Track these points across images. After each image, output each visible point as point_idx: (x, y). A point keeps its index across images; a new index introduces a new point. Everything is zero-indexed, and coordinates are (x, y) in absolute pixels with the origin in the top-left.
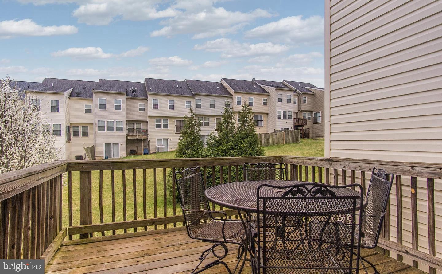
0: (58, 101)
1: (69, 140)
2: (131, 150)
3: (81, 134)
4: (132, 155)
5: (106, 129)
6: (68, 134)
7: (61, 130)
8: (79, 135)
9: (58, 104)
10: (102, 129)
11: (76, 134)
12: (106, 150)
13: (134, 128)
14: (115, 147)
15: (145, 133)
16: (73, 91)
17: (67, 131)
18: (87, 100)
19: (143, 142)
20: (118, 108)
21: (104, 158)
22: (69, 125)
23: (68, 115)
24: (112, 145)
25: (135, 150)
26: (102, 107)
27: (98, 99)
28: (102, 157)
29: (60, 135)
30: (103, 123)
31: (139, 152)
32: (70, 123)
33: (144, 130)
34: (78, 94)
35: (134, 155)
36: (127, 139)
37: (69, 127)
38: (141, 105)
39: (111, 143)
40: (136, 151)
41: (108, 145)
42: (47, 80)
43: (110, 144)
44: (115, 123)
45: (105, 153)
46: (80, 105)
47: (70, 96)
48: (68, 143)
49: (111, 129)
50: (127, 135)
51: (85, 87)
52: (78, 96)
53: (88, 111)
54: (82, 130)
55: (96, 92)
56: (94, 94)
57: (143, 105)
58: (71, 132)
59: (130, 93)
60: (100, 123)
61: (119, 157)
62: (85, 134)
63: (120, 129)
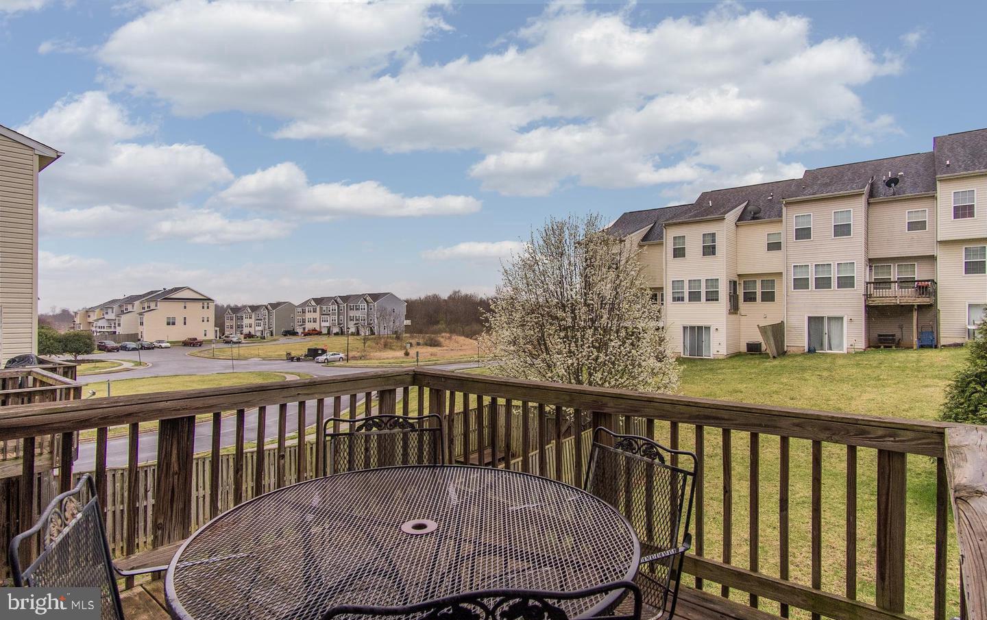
0: (714, 235)
1: (734, 309)
2: (879, 335)
3: (759, 296)
4: (885, 347)
5: (812, 283)
6: (733, 298)
7: (719, 290)
8: (754, 299)
9: (714, 241)
10: (801, 284)
11: (750, 297)
12: (811, 333)
13: (892, 277)
14: (834, 325)
15: (927, 288)
16: (746, 207)
17: (732, 291)
18: (771, 222)
19: (915, 314)
20: (842, 230)
21: (806, 350)
22: (736, 279)
23: (734, 258)
24: (826, 321)
25: (893, 335)
26: (803, 234)
27: (792, 218)
28: (802, 349)
29: (717, 300)
30: (804, 269)
31: (905, 342)
32: (739, 275)
33: (921, 281)
34: (755, 214)
35: (891, 347)
36: (867, 306)
37: (735, 283)
38: (914, 215)
39: (823, 318)
40: (897, 337)
41: (815, 322)
42: (704, 196)
43: (820, 320)
44: (834, 269)
45: (809, 339)
46: (758, 235)
47: (739, 220)
48: (733, 316)
49: (823, 283)
50: (868, 296)
51: (772, 196)
52: (754, 218)
53: (774, 246)
54: (762, 287)
55: (788, 204)
56: (784, 209)
57: (920, 214)
58: (741, 292)
59: (881, 187)
60: (798, 270)
61: (845, 351)
62: (769, 297)
63: (846, 282)
